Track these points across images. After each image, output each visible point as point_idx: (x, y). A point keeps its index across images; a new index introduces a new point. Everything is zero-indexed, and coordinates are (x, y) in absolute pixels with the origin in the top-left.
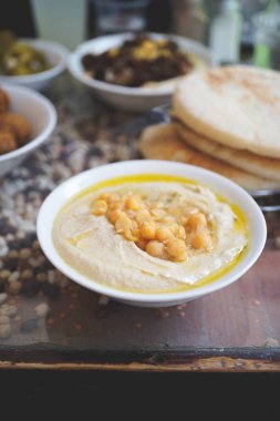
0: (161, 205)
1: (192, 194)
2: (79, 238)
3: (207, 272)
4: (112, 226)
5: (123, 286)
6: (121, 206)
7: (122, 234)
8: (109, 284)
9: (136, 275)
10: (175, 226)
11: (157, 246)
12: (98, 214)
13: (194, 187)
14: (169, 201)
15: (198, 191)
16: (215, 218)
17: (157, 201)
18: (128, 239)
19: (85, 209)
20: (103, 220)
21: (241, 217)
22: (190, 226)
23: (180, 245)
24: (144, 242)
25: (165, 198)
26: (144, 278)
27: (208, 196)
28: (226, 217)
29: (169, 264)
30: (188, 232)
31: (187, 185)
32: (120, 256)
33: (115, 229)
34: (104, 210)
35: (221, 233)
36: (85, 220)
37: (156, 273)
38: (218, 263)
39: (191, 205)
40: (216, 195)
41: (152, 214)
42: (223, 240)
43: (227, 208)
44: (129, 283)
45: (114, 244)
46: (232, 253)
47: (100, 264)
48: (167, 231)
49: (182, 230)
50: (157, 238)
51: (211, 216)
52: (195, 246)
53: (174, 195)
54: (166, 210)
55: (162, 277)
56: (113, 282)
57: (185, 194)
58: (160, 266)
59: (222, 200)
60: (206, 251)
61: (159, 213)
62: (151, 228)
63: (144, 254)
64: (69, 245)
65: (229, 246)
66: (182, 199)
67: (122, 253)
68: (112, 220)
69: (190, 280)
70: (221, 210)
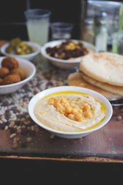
0: (74, 102)
1: (86, 98)
2: (44, 113)
3: (89, 125)
4: (55, 109)
5: (59, 129)
6: (59, 101)
7: (59, 111)
8: (54, 128)
9: (64, 126)
10: (79, 109)
11: (72, 116)
12: (51, 104)
13: (86, 96)
14: (77, 101)
15: (88, 97)
16: (94, 107)
17: (73, 100)
18: (61, 113)
19: (46, 103)
20: (52, 107)
21: (104, 107)
22: (84, 109)
23: (81, 115)
24: (67, 114)
25: (76, 99)
26: (67, 126)
27: (92, 99)
28: (98, 107)
29: (76, 122)
30: (83, 111)
32: (58, 119)
33: (57, 109)
34: (53, 103)
35: (96, 112)
36: (46, 106)
37: (71, 125)
38: (94, 122)
39: (85, 102)
40: (95, 99)
41: (70, 105)
42: (96, 115)
43: (98, 104)
45: (56, 115)
46: (99, 119)
47: (51, 122)
48: (76, 111)
49: (81, 111)
50: (72, 113)
51: (93, 106)
52: (86, 116)
53: (79, 98)
54: (76, 103)
55: (73, 126)
56: (56, 127)
57: (83, 98)
58: (73, 123)
59: (97, 101)
60: (90, 118)
61: (73, 105)
62: (70, 109)
63: (67, 118)
65: (98, 117)
66: (82, 100)
68: (56, 106)
69: (84, 128)
70: (96, 104)
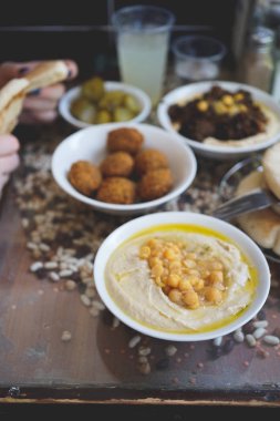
0: (195, 256)
1: (222, 250)
2: (123, 275)
3: (208, 321)
4: (148, 271)
5: (143, 321)
6: (160, 254)
7: (154, 279)
8: (134, 318)
9: (155, 315)
10: (195, 279)
11: (176, 294)
12: (142, 258)
13: (226, 244)
14: (202, 254)
15: (227, 249)
16: (232, 276)
17: (192, 252)
18: (157, 285)
19: (135, 251)
20: (145, 263)
21: (254, 281)
22: (209, 281)
24: (168, 289)
25: (200, 250)
26: (160, 318)
27: (235, 254)
28: (242, 276)
29: (185, 312)
30: (206, 285)
31: (221, 241)
32: (147, 297)
33: (150, 274)
34: (146, 255)
35: (234, 288)
36: (131, 261)
37: (169, 316)
38: (220, 315)
39: (217, 259)
40: (242, 254)
41: (183, 265)
42: (231, 297)
43: (245, 268)
44: (147, 320)
45: (146, 286)
46: (233, 310)
47: (131, 300)
48: (187, 284)
49: (202, 283)
50: (178, 288)
51: (229, 274)
52: (208, 299)
53: (207, 249)
54: (197, 261)
55: (173, 320)
56: (137, 316)
57: (216, 250)
58: (175, 311)
59: (244, 260)
60: (214, 304)
61: (189, 263)
63: (166, 298)
64: (114, 280)
65: (233, 303)
66: (213, 254)
67: (150, 295)
68: (151, 266)
69: (191, 325)
70: (240, 269)
